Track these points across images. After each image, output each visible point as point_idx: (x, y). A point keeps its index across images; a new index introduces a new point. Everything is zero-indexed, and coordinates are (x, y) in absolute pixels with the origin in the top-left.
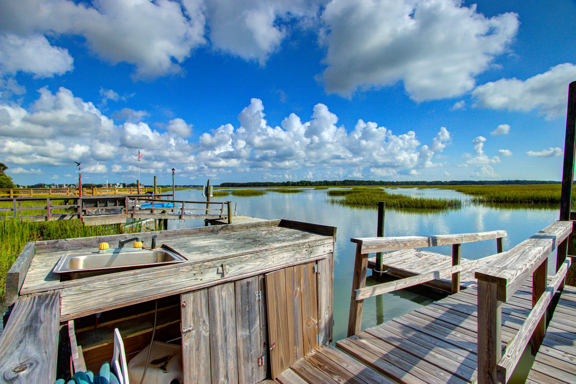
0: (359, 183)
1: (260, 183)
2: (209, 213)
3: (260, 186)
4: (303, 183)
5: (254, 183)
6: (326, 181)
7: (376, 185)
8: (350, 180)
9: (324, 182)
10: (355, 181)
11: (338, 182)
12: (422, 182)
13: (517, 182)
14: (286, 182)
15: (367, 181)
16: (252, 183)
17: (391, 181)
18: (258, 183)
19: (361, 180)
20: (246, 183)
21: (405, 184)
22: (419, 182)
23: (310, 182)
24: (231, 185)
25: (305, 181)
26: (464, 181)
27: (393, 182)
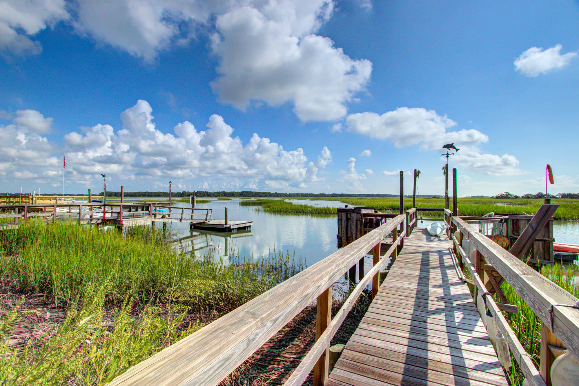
0: (256, 194)
1: (151, 193)
2: (194, 218)
3: (151, 196)
4: (200, 194)
5: (144, 192)
6: (224, 191)
7: (271, 196)
8: (247, 191)
9: (222, 192)
10: (252, 193)
11: (236, 192)
12: (310, 194)
13: (378, 196)
14: (181, 192)
15: (264, 193)
16: (142, 192)
17: (285, 193)
18: (148, 193)
19: (257, 191)
20: (134, 193)
21: (296, 196)
22: (308, 194)
23: (208, 192)
24: (114, 194)
25: (202, 192)
26: (342, 194)
27: (286, 194)
